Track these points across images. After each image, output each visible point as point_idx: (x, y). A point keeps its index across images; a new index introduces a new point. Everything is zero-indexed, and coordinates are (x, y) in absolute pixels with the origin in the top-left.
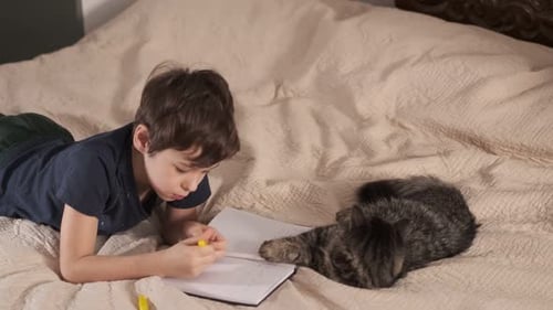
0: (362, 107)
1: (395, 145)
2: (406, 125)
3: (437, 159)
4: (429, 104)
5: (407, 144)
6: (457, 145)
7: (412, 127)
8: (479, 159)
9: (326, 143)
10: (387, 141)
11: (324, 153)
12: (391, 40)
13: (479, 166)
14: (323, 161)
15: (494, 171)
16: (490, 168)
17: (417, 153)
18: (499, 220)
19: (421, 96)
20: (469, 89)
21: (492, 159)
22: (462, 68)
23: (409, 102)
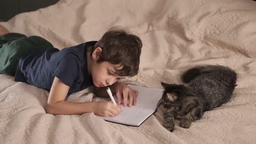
0: (188, 35)
1: (203, 53)
2: (209, 43)
3: (223, 59)
4: (220, 33)
5: (209, 52)
6: (232, 53)
7: (212, 44)
8: (243, 60)
9: (172, 51)
10: (200, 50)
11: (170, 56)
12: (203, 4)
13: (243, 63)
14: (169, 60)
15: (250, 65)
16: (248, 64)
17: (214, 56)
18: (252, 88)
19: (216, 30)
20: (238, 27)
21: (248, 60)
22: (236, 16)
23: (210, 33)
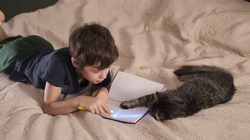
0: (184, 35)
1: (199, 52)
2: (204, 43)
3: (218, 59)
4: (214, 33)
5: (204, 52)
6: (226, 52)
7: (206, 44)
8: (237, 59)
9: (168, 51)
10: (195, 50)
11: (167, 55)
12: (198, 5)
13: (237, 62)
14: (166, 59)
15: (244, 65)
16: (242, 63)
17: (209, 56)
18: (246, 87)
19: (211, 30)
20: (233, 27)
21: (243, 59)
22: (230, 17)
23: (206, 33)
